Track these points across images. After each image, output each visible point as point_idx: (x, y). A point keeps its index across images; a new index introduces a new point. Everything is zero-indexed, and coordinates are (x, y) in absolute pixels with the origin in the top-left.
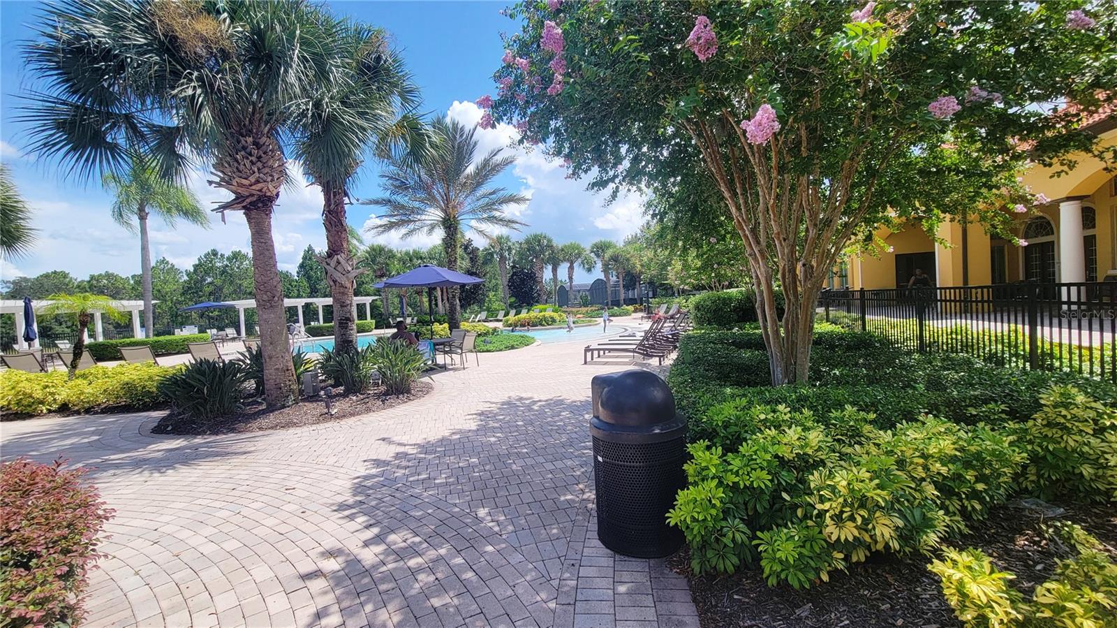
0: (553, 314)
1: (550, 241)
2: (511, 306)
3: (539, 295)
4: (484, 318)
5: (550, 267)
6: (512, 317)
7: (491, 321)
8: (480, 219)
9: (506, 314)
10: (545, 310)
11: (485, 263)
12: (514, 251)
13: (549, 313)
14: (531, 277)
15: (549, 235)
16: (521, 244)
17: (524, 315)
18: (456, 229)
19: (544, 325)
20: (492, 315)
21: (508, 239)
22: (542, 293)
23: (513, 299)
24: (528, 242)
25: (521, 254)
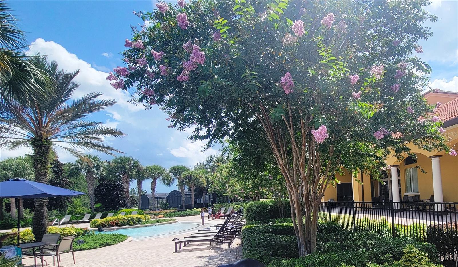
0: (139, 216)
1: (136, 162)
2: (98, 210)
3: (124, 201)
4: (68, 220)
5: (135, 182)
6: (98, 219)
7: (75, 223)
8: (75, 143)
9: (92, 217)
10: (131, 213)
11: (71, 175)
12: (102, 168)
13: (135, 215)
14: (118, 188)
15: (136, 158)
16: (109, 162)
17: (111, 217)
18: (48, 148)
19: (131, 225)
20: (77, 217)
21: (96, 158)
22: (128, 200)
23: (99, 205)
24: (116, 161)
25: (110, 170)
